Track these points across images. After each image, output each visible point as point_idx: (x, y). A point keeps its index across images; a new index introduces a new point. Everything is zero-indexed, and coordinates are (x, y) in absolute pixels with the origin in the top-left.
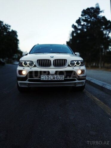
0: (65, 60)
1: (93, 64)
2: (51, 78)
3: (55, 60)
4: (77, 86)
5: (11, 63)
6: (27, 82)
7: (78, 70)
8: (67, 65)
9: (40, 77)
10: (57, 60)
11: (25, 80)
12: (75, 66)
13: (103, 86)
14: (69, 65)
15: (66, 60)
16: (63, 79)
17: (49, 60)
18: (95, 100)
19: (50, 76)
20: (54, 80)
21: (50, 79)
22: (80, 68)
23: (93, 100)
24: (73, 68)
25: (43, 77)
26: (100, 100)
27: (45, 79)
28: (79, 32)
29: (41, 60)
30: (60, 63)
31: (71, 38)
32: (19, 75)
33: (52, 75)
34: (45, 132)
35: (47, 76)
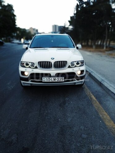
0: (65, 61)
1: (98, 42)
2: (52, 79)
3: (56, 62)
4: (76, 84)
5: (10, 41)
6: (30, 82)
7: (77, 71)
8: (67, 66)
9: (42, 79)
10: (58, 62)
11: (28, 81)
12: (76, 66)
13: (102, 82)
14: (69, 66)
15: (67, 62)
16: (63, 81)
17: (50, 62)
18: (91, 98)
19: (51, 78)
20: (55, 81)
21: (51, 81)
22: (80, 69)
23: (90, 98)
24: (73, 70)
25: (45, 79)
26: (96, 98)
27: (46, 81)
28: (85, 6)
29: (42, 62)
30: (61, 64)
31: (75, 12)
32: (21, 76)
33: (53, 76)
34: (47, 135)
35: (48, 78)
